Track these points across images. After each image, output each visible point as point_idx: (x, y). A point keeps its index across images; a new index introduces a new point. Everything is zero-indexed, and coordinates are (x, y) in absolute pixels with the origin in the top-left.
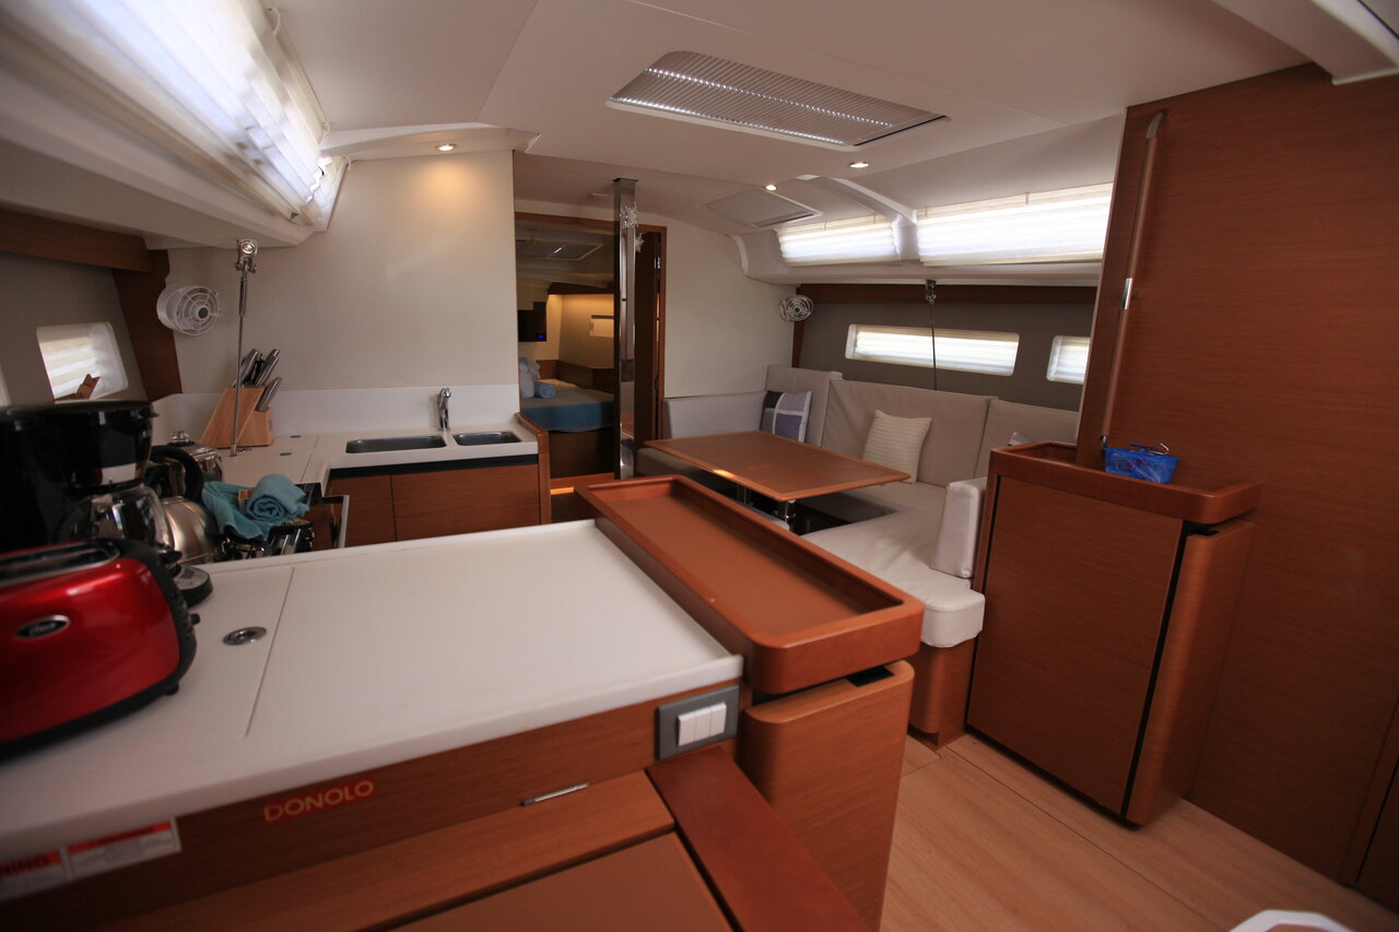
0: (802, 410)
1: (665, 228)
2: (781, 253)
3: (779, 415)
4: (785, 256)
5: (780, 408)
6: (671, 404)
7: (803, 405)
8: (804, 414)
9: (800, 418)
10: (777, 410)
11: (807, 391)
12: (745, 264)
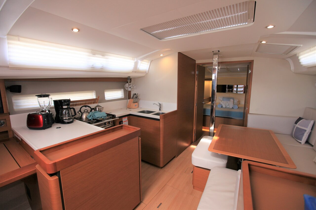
0: (307, 128)
1: (253, 60)
2: (300, 63)
3: (297, 127)
4: (302, 64)
5: (298, 125)
6: (249, 116)
7: (308, 126)
8: (308, 130)
9: (305, 131)
10: (297, 125)
11: (312, 120)
12: (292, 68)
